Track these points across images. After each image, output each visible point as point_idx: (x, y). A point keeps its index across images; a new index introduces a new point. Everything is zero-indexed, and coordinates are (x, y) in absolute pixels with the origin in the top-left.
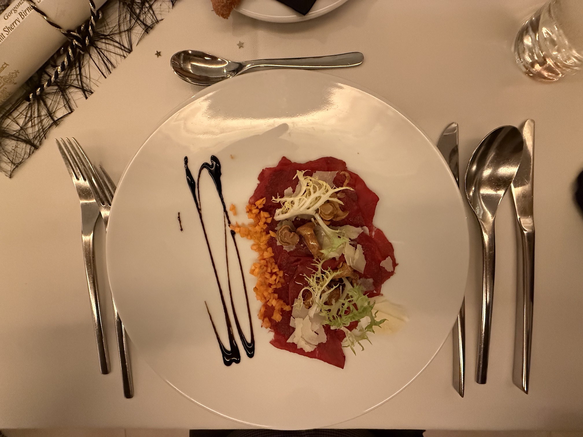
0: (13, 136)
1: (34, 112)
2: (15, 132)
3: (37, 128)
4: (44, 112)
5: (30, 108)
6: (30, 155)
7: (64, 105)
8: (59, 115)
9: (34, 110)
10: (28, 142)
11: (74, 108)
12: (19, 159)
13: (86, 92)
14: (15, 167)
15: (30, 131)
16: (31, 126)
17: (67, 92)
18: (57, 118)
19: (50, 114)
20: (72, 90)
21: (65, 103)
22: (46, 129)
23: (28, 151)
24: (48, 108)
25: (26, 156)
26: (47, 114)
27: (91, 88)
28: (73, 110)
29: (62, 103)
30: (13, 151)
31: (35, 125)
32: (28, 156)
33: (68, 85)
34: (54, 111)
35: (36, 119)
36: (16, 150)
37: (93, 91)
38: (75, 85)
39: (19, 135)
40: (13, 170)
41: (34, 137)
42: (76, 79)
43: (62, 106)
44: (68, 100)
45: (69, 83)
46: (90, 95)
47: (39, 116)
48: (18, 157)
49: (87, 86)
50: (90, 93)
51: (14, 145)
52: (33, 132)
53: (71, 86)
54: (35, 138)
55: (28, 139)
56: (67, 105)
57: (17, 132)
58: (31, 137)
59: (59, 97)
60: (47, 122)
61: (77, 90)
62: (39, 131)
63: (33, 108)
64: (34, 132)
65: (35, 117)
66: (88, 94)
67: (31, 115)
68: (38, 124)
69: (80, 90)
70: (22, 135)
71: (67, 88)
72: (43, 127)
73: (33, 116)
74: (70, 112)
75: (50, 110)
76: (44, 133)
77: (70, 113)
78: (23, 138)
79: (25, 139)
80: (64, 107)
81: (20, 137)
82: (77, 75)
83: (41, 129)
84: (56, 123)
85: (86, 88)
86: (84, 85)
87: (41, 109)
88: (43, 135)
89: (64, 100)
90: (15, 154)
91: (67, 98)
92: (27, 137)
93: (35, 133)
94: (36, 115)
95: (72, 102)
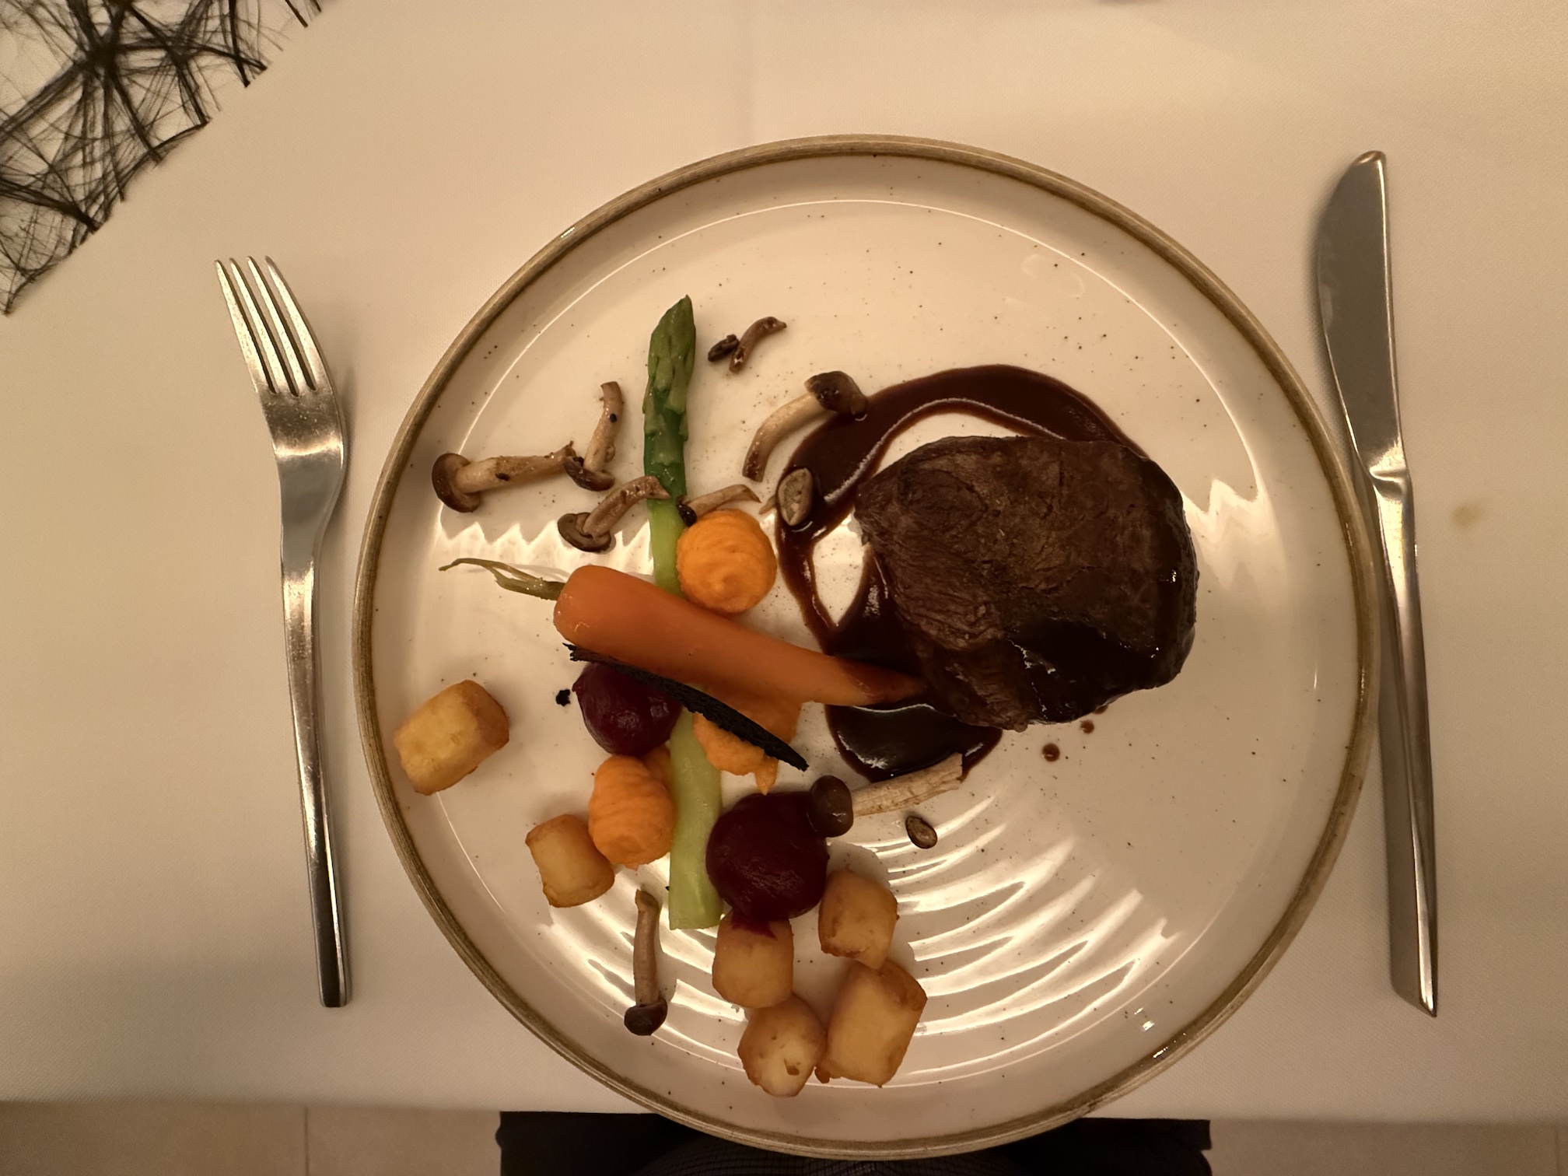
0: (27, 188)
1: (93, 124)
2: (32, 179)
3: (98, 171)
4: (122, 123)
5: (81, 113)
6: (73, 247)
7: (181, 103)
8: (165, 131)
9: (94, 117)
10: (69, 209)
11: (211, 114)
12: (39, 256)
13: (246, 64)
14: (24, 280)
15: (77, 177)
16: (82, 162)
17: (193, 65)
18: (158, 138)
19: (141, 130)
20: (206, 60)
21: (186, 97)
22: (126, 171)
23: (69, 235)
24: (135, 111)
25: (62, 251)
26: (132, 127)
27: (260, 55)
28: (207, 120)
29: (176, 97)
30: (23, 234)
31: (93, 162)
32: (66, 251)
33: (195, 45)
34: (151, 119)
35: (97, 144)
36: (31, 231)
37: (264, 63)
38: (217, 47)
39: (43, 188)
40: (18, 290)
41: (87, 194)
42: (220, 29)
43: (178, 106)
44: (193, 90)
45: (199, 42)
46: (258, 73)
47: (108, 134)
48: (35, 252)
49: (251, 48)
50: (258, 70)
51: (27, 218)
52: (88, 180)
53: (205, 49)
54: (91, 198)
55: (70, 200)
56: (189, 102)
57: (40, 179)
58: (80, 195)
59: (169, 79)
60: (130, 151)
61: (220, 60)
62: (105, 176)
63: (91, 114)
64: (90, 182)
65: (94, 140)
66: (251, 70)
67: (84, 132)
68: (103, 159)
69: (230, 60)
70: (53, 189)
71: (192, 57)
72: (116, 165)
73: (90, 136)
74: (199, 123)
75: (140, 120)
76: (118, 183)
77: (197, 128)
78: (56, 197)
79: (62, 200)
80: (182, 109)
81: (47, 192)
82: (222, 17)
83: (110, 172)
84: (156, 155)
85: (244, 54)
86: (242, 47)
87: (112, 113)
88: (117, 189)
89: (182, 87)
90: (29, 242)
91: (192, 83)
92: (67, 195)
93: (94, 185)
94: (99, 131)
95: (205, 93)
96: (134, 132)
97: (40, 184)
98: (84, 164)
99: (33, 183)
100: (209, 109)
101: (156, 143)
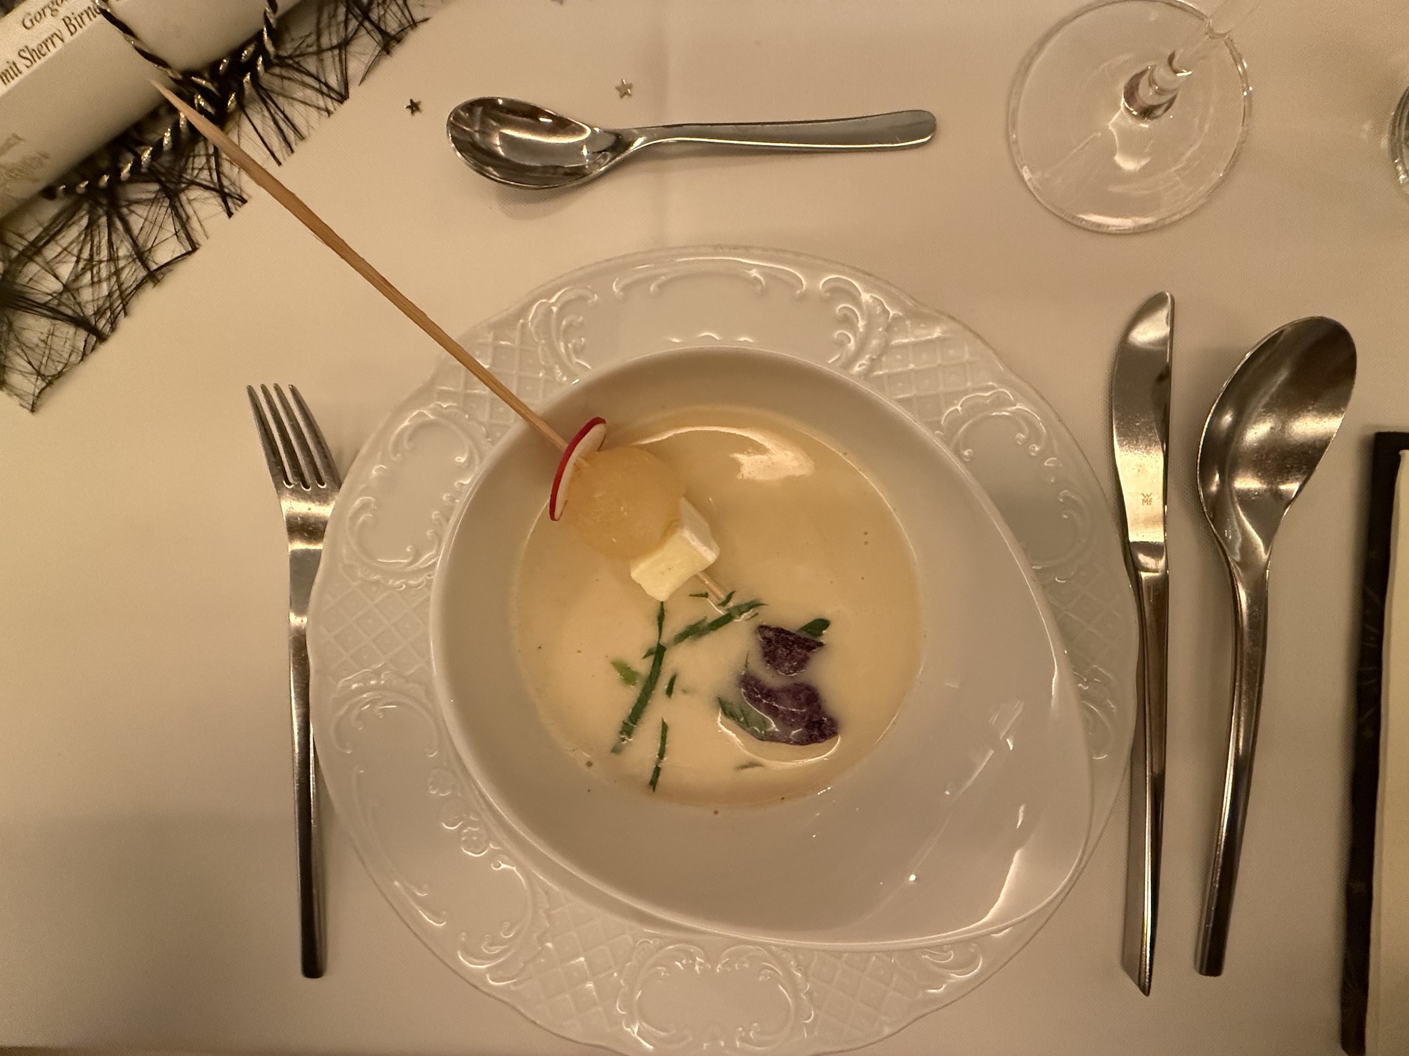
0: (44, 305)
1: (99, 247)
2: (50, 297)
3: (105, 289)
4: (124, 250)
5: (89, 238)
6: (84, 355)
7: (174, 232)
8: (162, 256)
9: (100, 242)
10: (80, 322)
11: (201, 242)
12: (57, 364)
13: (229, 199)
14: (44, 384)
15: (86, 295)
16: (90, 282)
17: (183, 198)
18: (156, 264)
19: (141, 255)
20: (195, 193)
21: (179, 227)
22: (130, 290)
23: (81, 345)
24: (135, 239)
25: (74, 358)
26: (133, 253)
27: (241, 190)
28: (197, 246)
29: (170, 227)
30: (42, 345)
31: (100, 281)
32: (79, 359)
33: (184, 180)
34: (149, 245)
35: (103, 265)
36: (49, 343)
37: (245, 197)
38: (205, 183)
39: (59, 305)
40: (40, 393)
41: (96, 309)
42: (206, 167)
43: (170, 235)
44: (185, 220)
45: (188, 177)
46: (240, 206)
47: (113, 258)
48: (53, 360)
49: (233, 184)
50: (240, 203)
51: (45, 331)
52: (96, 298)
53: (192, 183)
54: (99, 313)
55: (82, 315)
56: (181, 231)
57: (55, 297)
58: (90, 310)
59: (164, 210)
60: (132, 274)
61: (207, 194)
62: (110, 295)
63: (96, 239)
64: (98, 299)
65: (100, 262)
66: (234, 204)
67: (91, 256)
68: (109, 279)
69: (214, 193)
70: (67, 306)
71: (183, 190)
72: (120, 286)
73: (96, 258)
74: (190, 249)
75: (140, 245)
76: (122, 301)
77: (189, 253)
78: (70, 312)
79: (76, 316)
80: (175, 236)
81: (63, 309)
82: (208, 156)
83: (116, 291)
84: (154, 276)
85: (228, 189)
86: (226, 182)
87: (116, 242)
88: (121, 306)
89: (175, 218)
90: (47, 352)
91: (184, 216)
92: (78, 310)
93: (101, 302)
94: (104, 254)
95: (194, 223)
96: (135, 256)
97: (56, 302)
98: (93, 284)
99: (50, 300)
100: (198, 236)
101: (154, 267)
